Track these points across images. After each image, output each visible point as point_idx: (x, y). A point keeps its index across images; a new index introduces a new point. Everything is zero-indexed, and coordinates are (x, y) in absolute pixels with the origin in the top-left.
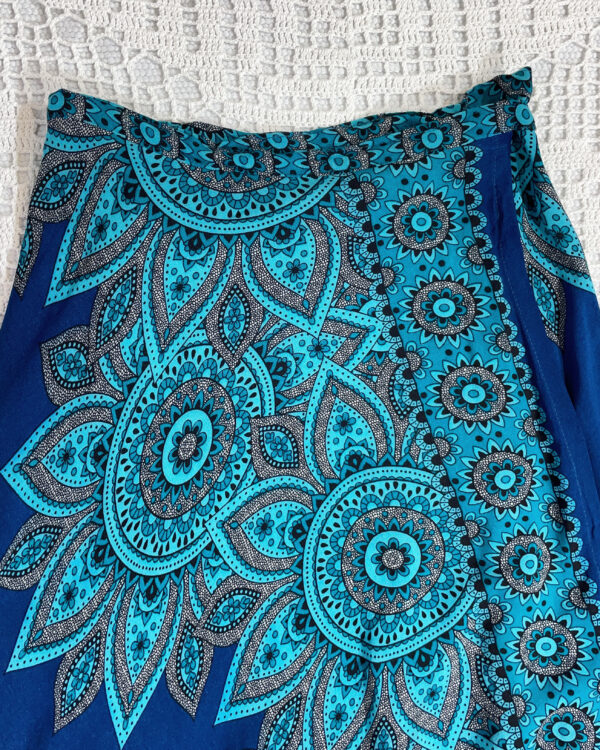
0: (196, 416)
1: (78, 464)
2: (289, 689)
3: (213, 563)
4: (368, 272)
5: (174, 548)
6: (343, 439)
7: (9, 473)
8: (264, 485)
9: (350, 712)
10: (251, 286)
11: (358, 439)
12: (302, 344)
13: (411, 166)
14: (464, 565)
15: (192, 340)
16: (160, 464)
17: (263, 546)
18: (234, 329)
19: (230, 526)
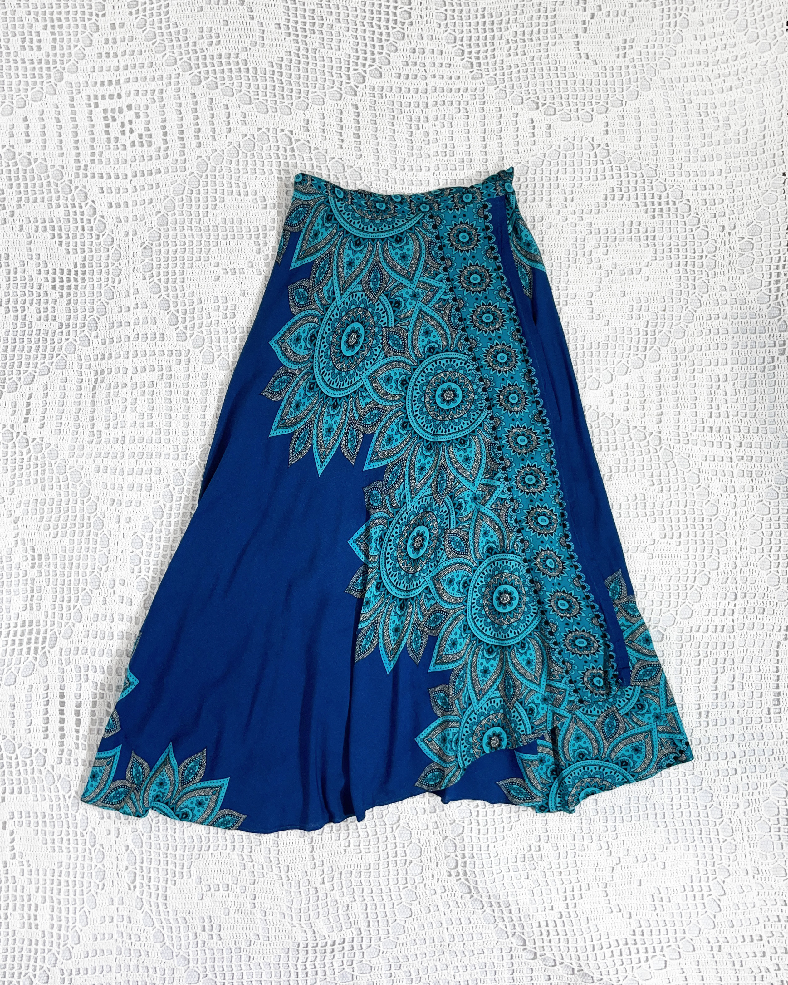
0: (356, 325)
1: (303, 343)
2: (399, 455)
3: (364, 394)
4: (438, 260)
5: (346, 385)
6: (426, 340)
7: (272, 343)
8: (388, 360)
9: (428, 467)
10: (383, 263)
11: (433, 340)
12: (407, 293)
13: (458, 210)
14: (483, 401)
15: (355, 289)
16: (340, 346)
17: (387, 388)
18: (375, 285)
19: (372, 377)
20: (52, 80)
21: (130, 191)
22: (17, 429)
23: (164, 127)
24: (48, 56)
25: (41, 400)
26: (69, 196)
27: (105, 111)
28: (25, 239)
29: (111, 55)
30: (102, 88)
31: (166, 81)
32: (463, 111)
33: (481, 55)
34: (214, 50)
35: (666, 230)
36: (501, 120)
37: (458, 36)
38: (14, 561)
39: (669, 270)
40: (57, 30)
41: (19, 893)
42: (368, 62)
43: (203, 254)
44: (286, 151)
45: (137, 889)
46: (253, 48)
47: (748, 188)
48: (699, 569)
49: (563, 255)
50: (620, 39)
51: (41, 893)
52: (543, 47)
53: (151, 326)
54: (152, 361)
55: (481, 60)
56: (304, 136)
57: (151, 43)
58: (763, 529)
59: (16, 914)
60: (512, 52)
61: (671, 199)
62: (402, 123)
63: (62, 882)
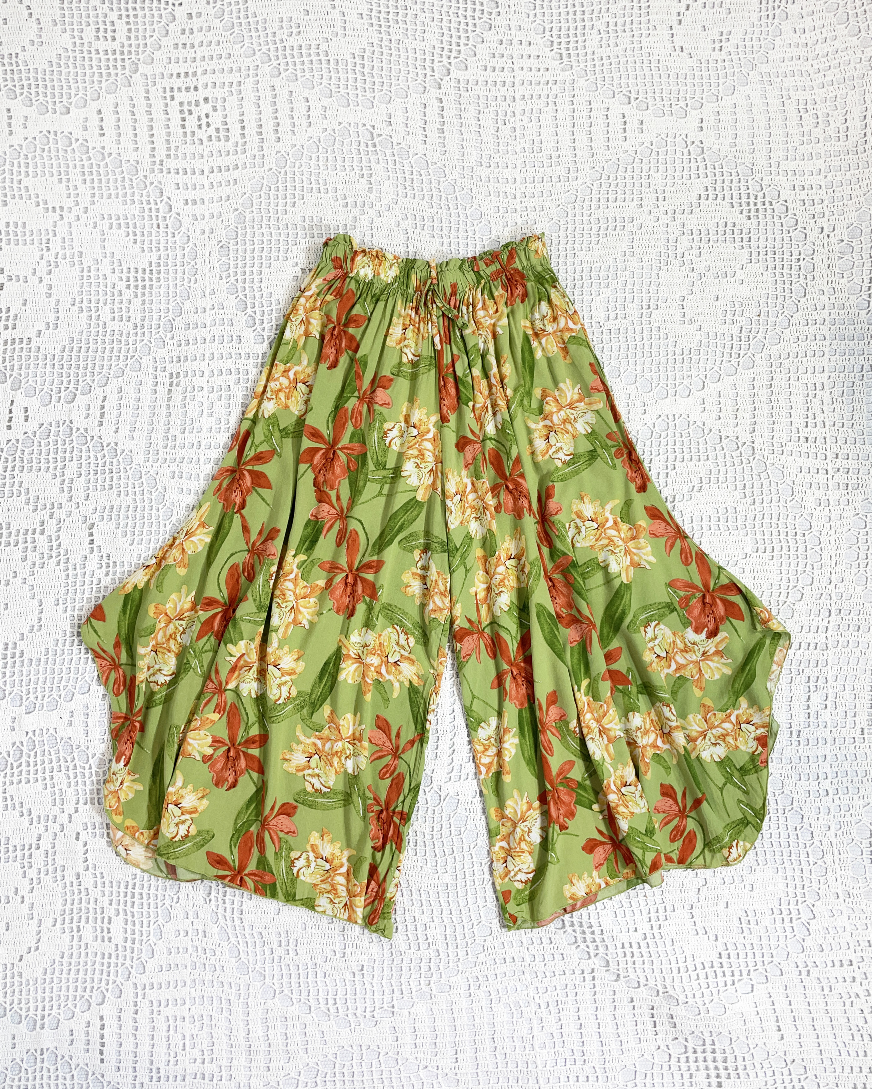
20: (127, 72)
21: (207, 187)
22: (91, 433)
23: (242, 121)
24: (123, 47)
25: (115, 403)
26: (144, 192)
27: (181, 104)
28: (99, 237)
29: (188, 45)
30: (178, 80)
31: (244, 73)
32: (551, 105)
33: (572, 45)
34: (294, 41)
35: (762, 231)
36: (592, 114)
37: (548, 27)
38: (88, 569)
39: (765, 273)
40: (132, 19)
41: (92, 905)
42: (454, 54)
43: (282, 254)
44: (367, 146)
45: (213, 902)
46: (334, 39)
47: (849, 188)
48: (792, 584)
49: (654, 257)
50: (716, 32)
51: (114, 906)
52: (636, 38)
53: (228, 328)
54: (229, 364)
55: (570, 52)
56: (386, 130)
57: (229, 33)
58: (859, 544)
59: (89, 927)
60: (604, 42)
61: (767, 199)
62: (487, 119)
63: (136, 895)
